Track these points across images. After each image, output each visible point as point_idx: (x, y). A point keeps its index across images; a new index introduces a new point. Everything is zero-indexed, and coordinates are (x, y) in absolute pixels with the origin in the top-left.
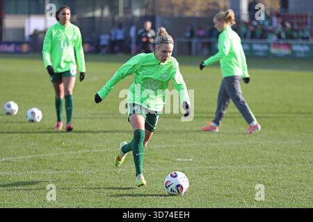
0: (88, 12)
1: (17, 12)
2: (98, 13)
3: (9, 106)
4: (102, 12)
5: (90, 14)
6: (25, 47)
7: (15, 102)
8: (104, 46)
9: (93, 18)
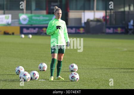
0: (121, 8)
1: (76, 9)
2: (127, 9)
3: (72, 66)
4: (130, 9)
5: (122, 10)
6: (82, 30)
7: (76, 64)
8: (131, 29)
9: (124, 12)
